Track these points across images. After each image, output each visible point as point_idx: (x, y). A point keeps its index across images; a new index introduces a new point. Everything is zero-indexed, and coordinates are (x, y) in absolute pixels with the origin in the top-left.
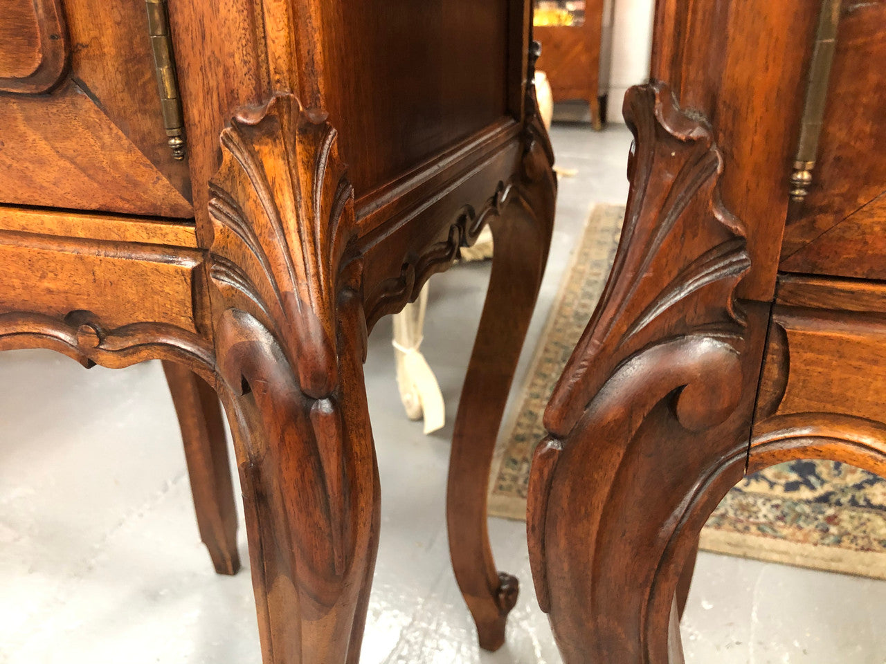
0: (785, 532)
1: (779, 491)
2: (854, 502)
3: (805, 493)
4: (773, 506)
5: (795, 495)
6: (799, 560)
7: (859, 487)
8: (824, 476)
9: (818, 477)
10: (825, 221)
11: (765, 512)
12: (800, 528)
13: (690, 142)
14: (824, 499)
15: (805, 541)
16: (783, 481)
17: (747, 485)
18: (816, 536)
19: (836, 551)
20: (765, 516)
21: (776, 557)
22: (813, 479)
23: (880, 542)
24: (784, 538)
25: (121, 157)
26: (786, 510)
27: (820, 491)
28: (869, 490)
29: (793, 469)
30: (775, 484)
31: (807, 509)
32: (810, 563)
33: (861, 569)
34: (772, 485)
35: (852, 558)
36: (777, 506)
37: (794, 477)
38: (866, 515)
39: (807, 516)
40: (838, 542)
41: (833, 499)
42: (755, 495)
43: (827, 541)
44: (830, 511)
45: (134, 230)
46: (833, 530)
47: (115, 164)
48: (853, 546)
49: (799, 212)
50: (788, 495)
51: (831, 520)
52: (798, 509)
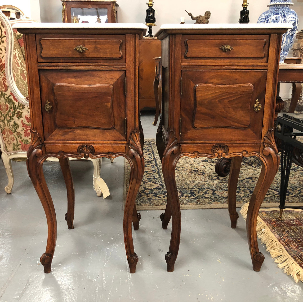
0: (189, 204)
1: (187, 198)
2: (202, 197)
3: (193, 197)
4: (186, 200)
5: (191, 198)
6: (193, 208)
7: (203, 195)
8: (196, 194)
9: (195, 194)
10: (182, 137)
11: (185, 201)
12: (192, 203)
13: (172, 132)
14: (197, 198)
15: (193, 205)
16: (188, 196)
17: (181, 198)
18: (195, 204)
19: (199, 205)
20: (185, 202)
21: (188, 208)
22: (194, 195)
23: (207, 203)
24: (189, 205)
25: (118, 135)
26: (189, 201)
27: (196, 197)
28: (205, 195)
29: (190, 194)
30: (186, 196)
31: (193, 200)
32: (195, 208)
33: (204, 208)
34: (186, 197)
35: (202, 206)
36: (187, 200)
37: (190, 195)
38: (204, 199)
39: (193, 201)
40: (200, 204)
41: (198, 197)
42: (183, 199)
43: (197, 204)
44: (198, 199)
45: (119, 142)
46: (198, 202)
47: (117, 136)
48: (202, 204)
49: (180, 136)
50: (189, 198)
51: (198, 201)
52: (191, 200)
